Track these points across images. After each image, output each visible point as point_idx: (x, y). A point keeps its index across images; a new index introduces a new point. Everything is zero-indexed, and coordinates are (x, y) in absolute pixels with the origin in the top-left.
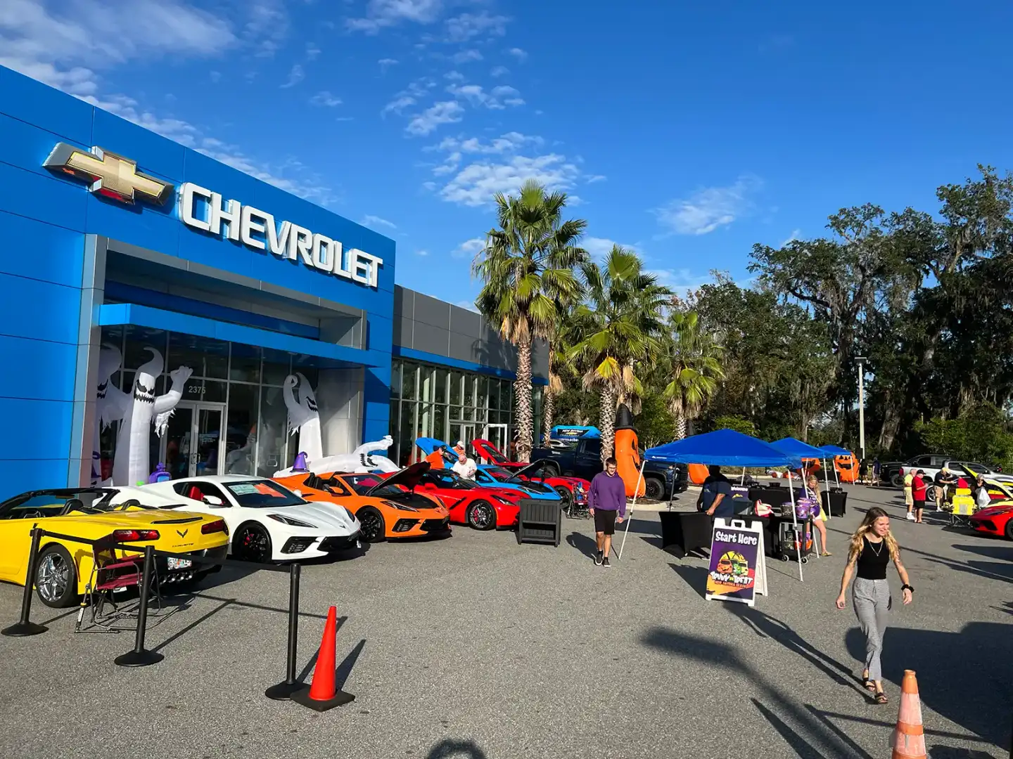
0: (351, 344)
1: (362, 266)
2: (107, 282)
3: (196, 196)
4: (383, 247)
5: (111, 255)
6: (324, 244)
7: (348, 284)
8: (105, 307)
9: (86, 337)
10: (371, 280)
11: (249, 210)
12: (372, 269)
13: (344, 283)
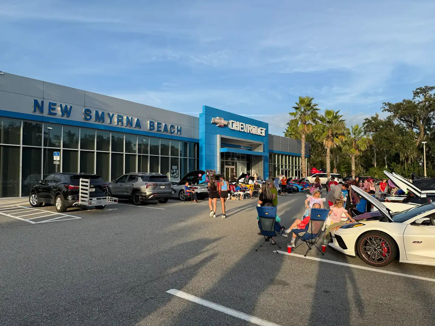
0: (260, 151)
1: (261, 131)
2: (221, 143)
3: (232, 122)
4: (265, 125)
5: (221, 138)
6: (254, 128)
7: (259, 136)
8: (221, 149)
9: (218, 155)
10: (263, 134)
11: (241, 123)
12: (263, 131)
13: (258, 136)
